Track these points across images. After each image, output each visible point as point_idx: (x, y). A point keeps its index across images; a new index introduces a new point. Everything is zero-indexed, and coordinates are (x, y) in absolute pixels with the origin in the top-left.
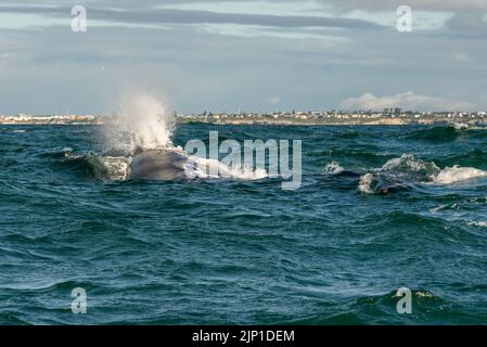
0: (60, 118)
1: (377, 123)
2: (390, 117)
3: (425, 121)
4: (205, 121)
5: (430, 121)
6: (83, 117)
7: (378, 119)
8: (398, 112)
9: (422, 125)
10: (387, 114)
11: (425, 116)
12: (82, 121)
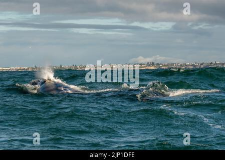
0: (13, 68)
1: (144, 68)
2: (150, 66)
3: (164, 67)
4: (73, 69)
5: (167, 67)
6: (23, 68)
7: (145, 67)
8: (153, 64)
9: (163, 69)
10: (148, 64)
11: (165, 65)
12: (23, 69)
